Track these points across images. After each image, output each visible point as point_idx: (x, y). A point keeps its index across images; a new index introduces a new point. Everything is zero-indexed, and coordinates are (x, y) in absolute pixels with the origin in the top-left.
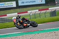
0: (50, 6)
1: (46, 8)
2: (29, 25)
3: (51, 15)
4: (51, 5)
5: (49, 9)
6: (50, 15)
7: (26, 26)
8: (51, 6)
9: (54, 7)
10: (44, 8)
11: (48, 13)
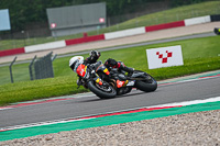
0: (28, 40)
1: (15, 47)
2: (132, 83)
3: (34, 72)
4: (32, 37)
5: (27, 49)
6: (28, 75)
7: (124, 87)
8: (35, 39)
9: (44, 42)
10: (8, 48)
11: (22, 64)
